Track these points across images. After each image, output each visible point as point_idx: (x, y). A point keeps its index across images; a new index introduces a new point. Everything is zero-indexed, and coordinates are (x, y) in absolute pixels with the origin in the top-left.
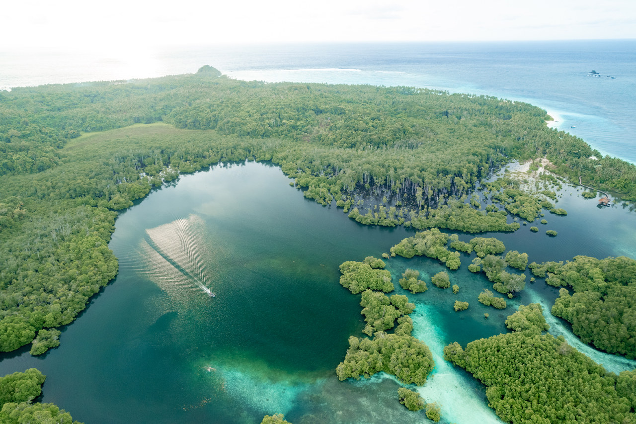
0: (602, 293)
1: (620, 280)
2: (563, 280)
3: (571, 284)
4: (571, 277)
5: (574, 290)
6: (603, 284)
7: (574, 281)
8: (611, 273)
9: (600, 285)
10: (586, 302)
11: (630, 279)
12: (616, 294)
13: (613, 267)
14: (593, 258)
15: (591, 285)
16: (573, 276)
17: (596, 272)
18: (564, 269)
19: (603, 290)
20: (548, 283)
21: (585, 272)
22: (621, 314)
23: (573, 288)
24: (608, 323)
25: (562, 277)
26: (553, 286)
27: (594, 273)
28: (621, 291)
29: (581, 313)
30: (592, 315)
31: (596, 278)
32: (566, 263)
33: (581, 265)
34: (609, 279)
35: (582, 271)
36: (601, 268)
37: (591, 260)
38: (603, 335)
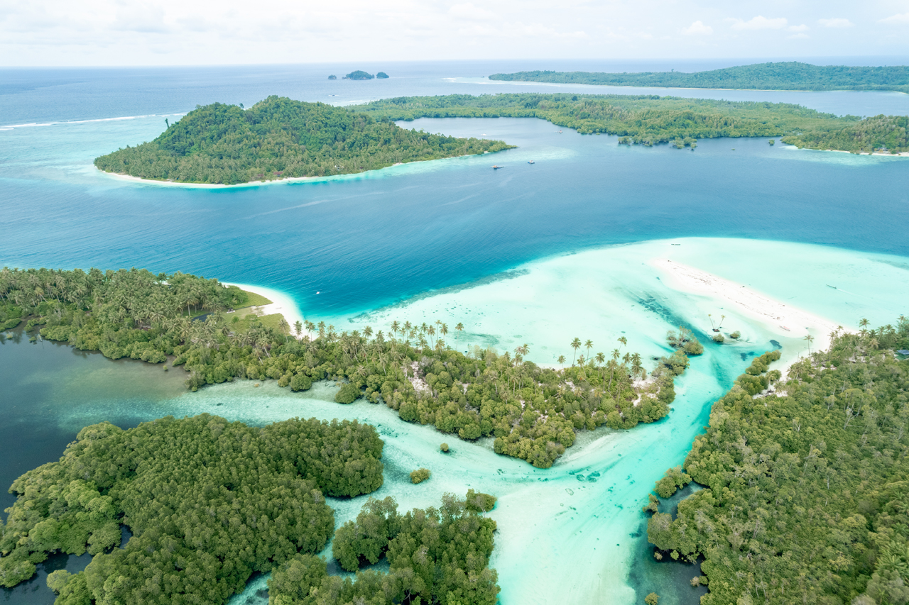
0: (114, 517)
1: (119, 474)
2: (31, 553)
3: (54, 547)
4: (45, 536)
5: (68, 552)
6: (103, 503)
7: (56, 539)
8: (99, 473)
9: (103, 508)
10: (115, 566)
11: (130, 461)
12: (137, 503)
13: (93, 462)
14: (44, 466)
15: (87, 520)
16: (45, 531)
17: (76, 491)
18: (15, 534)
19: (113, 512)
20: (9, 585)
21: (59, 505)
22: (177, 533)
23: (63, 551)
24: (179, 570)
25: (24, 550)
26: (24, 582)
27: (76, 495)
28: (140, 492)
29: (128, 595)
30: (147, 582)
31: (85, 502)
32: (7, 514)
33: (40, 496)
34: (106, 485)
35: (51, 508)
36: (77, 477)
37: (45, 472)
38: (191, 599)
